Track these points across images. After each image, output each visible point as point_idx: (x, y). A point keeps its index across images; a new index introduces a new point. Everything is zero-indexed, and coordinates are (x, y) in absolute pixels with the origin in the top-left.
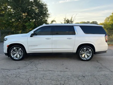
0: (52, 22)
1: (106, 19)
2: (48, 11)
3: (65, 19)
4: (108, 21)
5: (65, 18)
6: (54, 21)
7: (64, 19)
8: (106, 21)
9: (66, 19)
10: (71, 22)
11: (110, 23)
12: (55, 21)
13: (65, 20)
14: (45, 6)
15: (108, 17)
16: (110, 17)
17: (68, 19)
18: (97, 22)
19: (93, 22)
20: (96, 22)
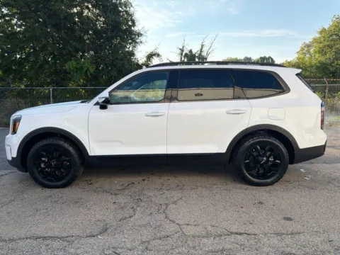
0: (150, 56)
1: (302, 49)
2: (136, 24)
3: (182, 51)
4: (308, 56)
5: (181, 47)
6: (154, 55)
7: (179, 51)
8: (302, 56)
9: (186, 51)
10: (199, 58)
11: (314, 62)
12: (158, 55)
13: (182, 54)
14: (126, 7)
15: (307, 42)
16: (312, 42)
17: (191, 51)
18: (272, 59)
19: (261, 58)
20: (270, 57)
